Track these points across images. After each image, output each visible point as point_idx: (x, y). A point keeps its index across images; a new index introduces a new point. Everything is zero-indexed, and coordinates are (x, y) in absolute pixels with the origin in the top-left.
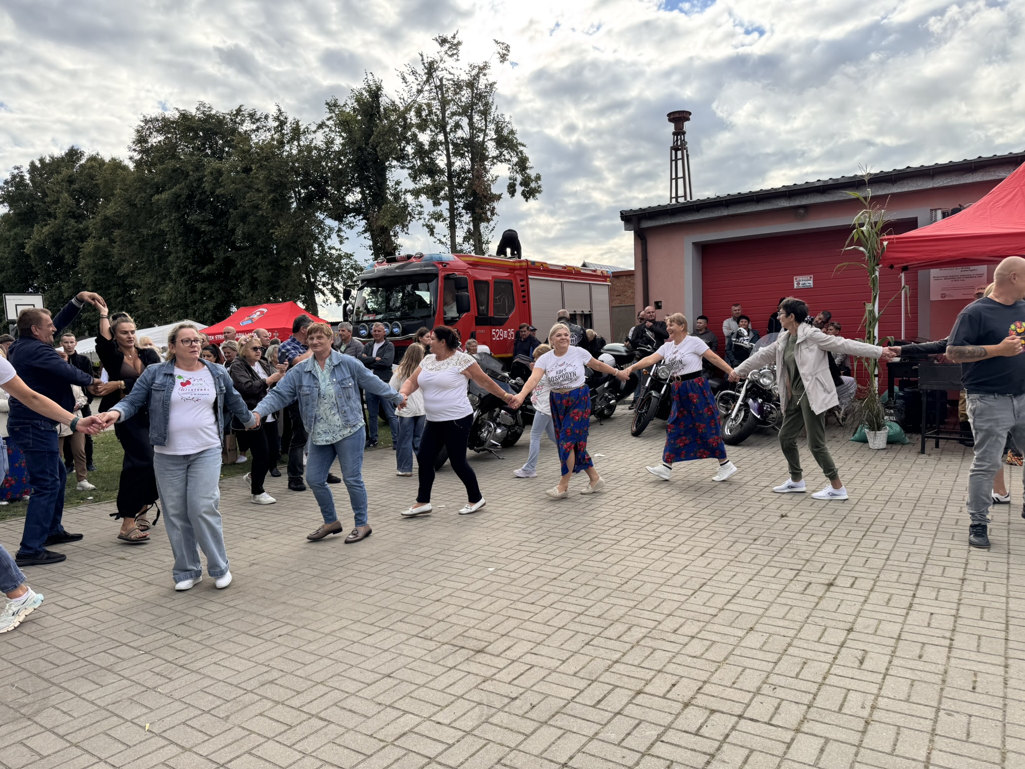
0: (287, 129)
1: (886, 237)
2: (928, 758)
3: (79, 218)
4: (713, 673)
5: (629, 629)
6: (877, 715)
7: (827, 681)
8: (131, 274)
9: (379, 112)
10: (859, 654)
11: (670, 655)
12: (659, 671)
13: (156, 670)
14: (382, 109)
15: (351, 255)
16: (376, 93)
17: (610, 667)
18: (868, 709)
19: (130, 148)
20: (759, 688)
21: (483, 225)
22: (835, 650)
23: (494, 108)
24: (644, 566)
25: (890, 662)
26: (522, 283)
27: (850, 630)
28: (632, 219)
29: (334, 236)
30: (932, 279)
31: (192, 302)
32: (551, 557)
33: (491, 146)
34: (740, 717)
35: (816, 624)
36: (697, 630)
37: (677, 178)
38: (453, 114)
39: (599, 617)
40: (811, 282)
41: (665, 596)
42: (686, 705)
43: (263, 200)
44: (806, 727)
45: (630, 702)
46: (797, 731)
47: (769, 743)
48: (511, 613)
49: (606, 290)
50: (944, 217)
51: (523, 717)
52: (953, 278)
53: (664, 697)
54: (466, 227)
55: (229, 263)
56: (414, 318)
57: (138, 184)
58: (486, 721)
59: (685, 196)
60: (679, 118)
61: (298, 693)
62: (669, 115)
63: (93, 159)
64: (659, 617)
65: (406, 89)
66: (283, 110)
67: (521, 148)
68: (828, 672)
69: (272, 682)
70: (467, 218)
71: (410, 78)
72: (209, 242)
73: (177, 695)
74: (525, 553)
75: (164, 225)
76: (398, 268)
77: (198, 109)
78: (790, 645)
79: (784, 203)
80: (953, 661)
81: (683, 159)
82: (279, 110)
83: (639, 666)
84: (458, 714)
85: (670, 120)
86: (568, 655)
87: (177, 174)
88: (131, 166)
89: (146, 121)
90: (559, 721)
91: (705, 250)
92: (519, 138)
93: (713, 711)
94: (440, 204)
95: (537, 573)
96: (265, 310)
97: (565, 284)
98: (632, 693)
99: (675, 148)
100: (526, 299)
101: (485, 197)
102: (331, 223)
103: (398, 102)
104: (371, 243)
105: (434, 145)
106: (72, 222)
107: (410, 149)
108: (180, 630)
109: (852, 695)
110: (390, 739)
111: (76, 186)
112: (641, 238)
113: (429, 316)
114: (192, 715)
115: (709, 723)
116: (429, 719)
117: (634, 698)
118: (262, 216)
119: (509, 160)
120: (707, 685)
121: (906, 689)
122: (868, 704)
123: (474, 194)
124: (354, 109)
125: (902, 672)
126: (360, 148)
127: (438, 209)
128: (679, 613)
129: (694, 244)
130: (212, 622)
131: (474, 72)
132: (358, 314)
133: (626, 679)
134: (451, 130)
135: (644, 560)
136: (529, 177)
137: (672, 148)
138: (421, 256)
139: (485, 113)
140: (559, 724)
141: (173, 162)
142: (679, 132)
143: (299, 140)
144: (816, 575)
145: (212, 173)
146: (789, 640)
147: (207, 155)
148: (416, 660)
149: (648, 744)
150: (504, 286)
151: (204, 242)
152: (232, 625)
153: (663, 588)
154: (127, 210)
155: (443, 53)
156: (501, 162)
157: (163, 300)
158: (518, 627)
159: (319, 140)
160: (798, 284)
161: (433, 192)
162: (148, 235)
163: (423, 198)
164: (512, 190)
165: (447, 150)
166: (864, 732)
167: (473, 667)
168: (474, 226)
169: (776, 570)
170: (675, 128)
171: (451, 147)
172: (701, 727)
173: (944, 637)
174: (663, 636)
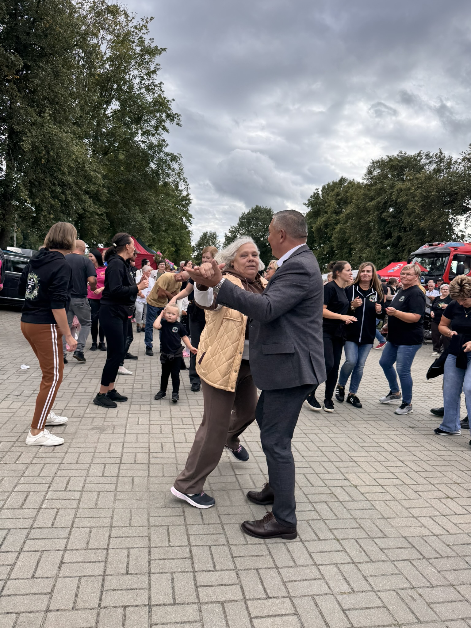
8: (353, 243)
19: (363, 177)
63: (350, 183)
72: (391, 227)
75: (371, 218)
77: (398, 155)
82: (441, 152)
87: (381, 191)
89: (373, 163)
96: (402, 265)
106: (334, 215)
145: (397, 190)
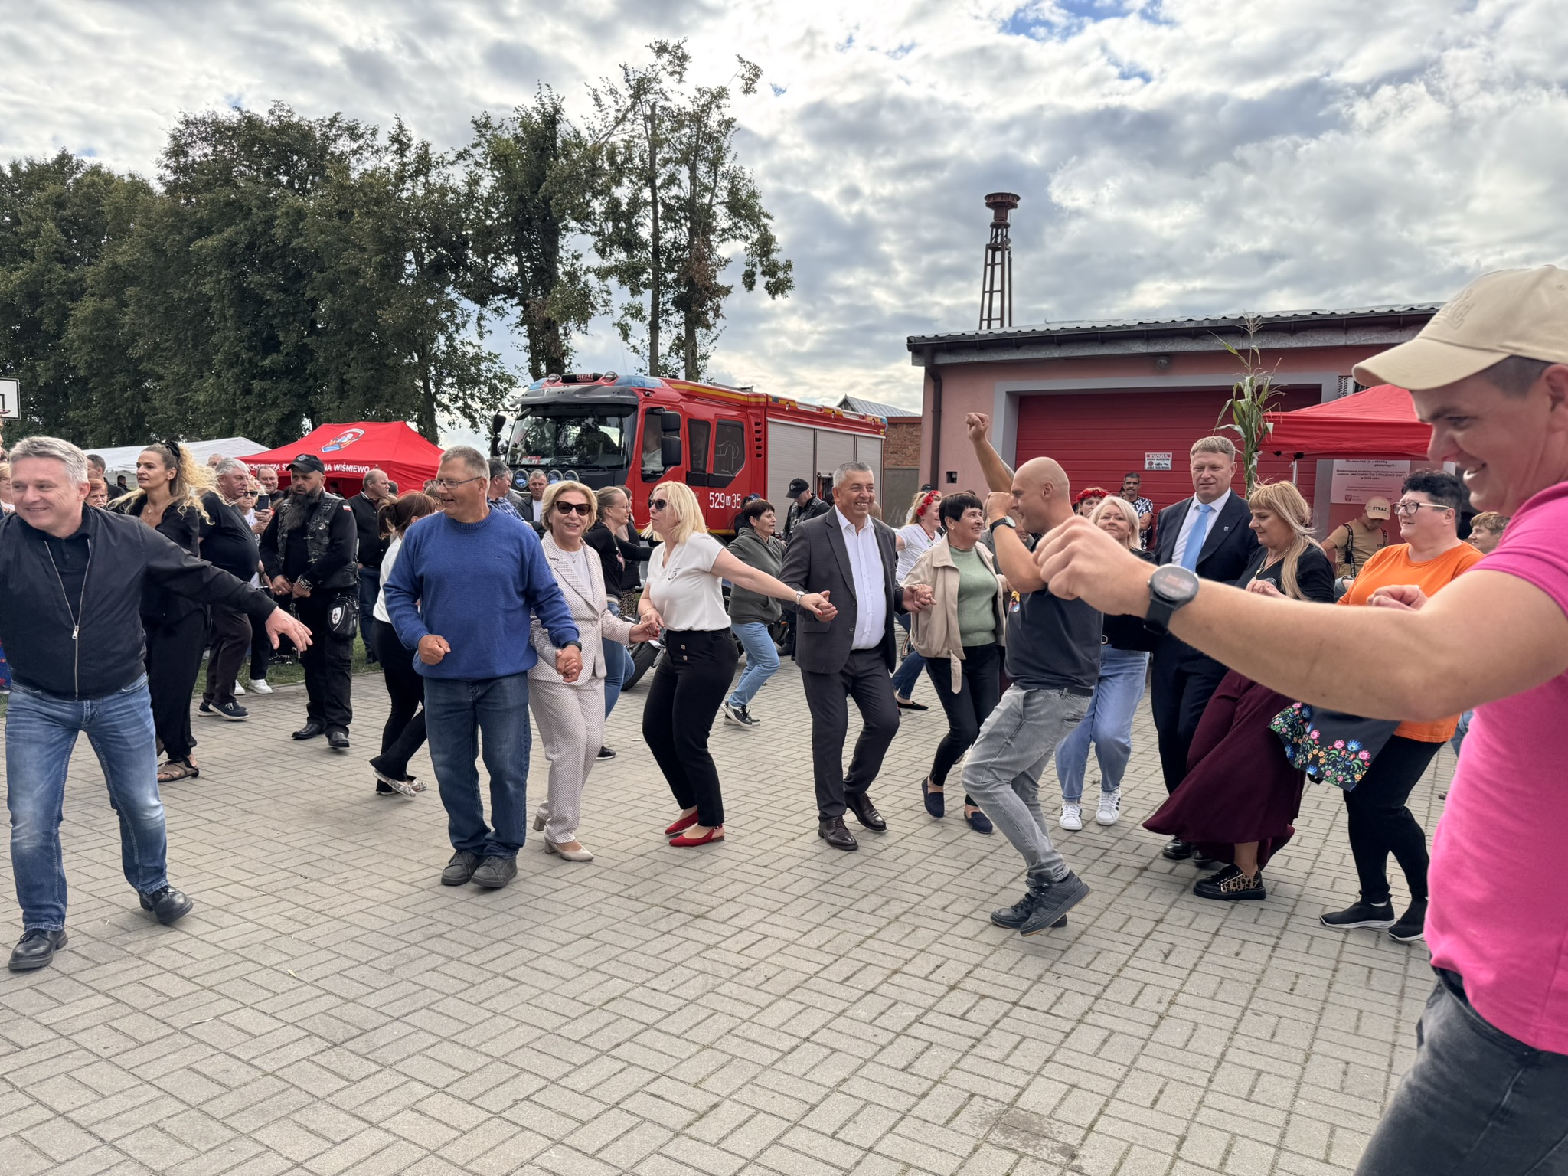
0: (411, 156)
1: (1271, 414)
2: (1223, 1055)
3: (68, 262)
4: (986, 957)
5: (887, 902)
6: (1174, 1010)
7: (1122, 974)
8: (149, 356)
9: (554, 146)
10: (1166, 948)
11: (936, 934)
12: (922, 951)
13: (288, 914)
14: (559, 143)
15: (496, 356)
16: (551, 120)
17: (861, 943)
18: (1165, 1005)
19: (159, 162)
20: (1040, 977)
21: (700, 332)
22: (1137, 941)
23: (729, 156)
24: (910, 831)
25: (1201, 958)
26: (758, 428)
27: (1160, 921)
28: (922, 349)
29: (472, 325)
30: (1335, 473)
31: (242, 409)
32: (788, 813)
33: (721, 211)
34: (1015, 1004)
35: (1119, 912)
36: (971, 908)
37: (991, 292)
38: (666, 162)
39: (849, 887)
40: (1169, 462)
41: (934, 868)
42: (952, 988)
43: (368, 263)
44: (1089, 1018)
45: (885, 981)
46: (1080, 1021)
47: (1045, 1032)
48: (737, 875)
49: (878, 445)
50: (1358, 388)
51: (756, 989)
52: (1364, 474)
53: (926, 978)
54: (675, 331)
55: (304, 352)
56: (598, 468)
57: (170, 220)
58: (712, 991)
59: (1002, 319)
60: (1001, 203)
61: (476, 950)
62: (988, 197)
63: (96, 171)
64: (925, 892)
65: (600, 115)
66: (406, 127)
67: (765, 220)
68: (1125, 965)
69: (439, 936)
70: (678, 318)
71: (607, 100)
72: (274, 316)
73: (321, 943)
74: (754, 807)
75: (208, 287)
76: (579, 392)
77: (272, 113)
78: (1083, 933)
79: (1140, 348)
80: (1274, 961)
81: (1002, 264)
82: (400, 126)
83: (897, 944)
84: (678, 982)
85: (989, 205)
86: (810, 926)
87: (235, 210)
88: (159, 189)
89: (187, 123)
90: (798, 995)
91: (1024, 405)
92: (764, 203)
93: (983, 997)
94: (641, 293)
95: (771, 831)
96: (361, 432)
97: (819, 434)
98: (887, 972)
99: (993, 248)
100: (761, 451)
101: (707, 289)
102: (466, 304)
103: (585, 133)
104: (527, 342)
105: (635, 203)
106: (58, 267)
107: (598, 206)
108: (305, 870)
109: (1148, 990)
110: (597, 1004)
111: (66, 213)
112: (935, 378)
113: (621, 467)
114: (347, 965)
115: (977, 1008)
116: (642, 984)
117: (889, 977)
118: (364, 286)
119: (746, 238)
120: (978, 969)
121: (1214, 986)
122: (1166, 999)
123: (690, 283)
124: (517, 139)
125: (1211, 969)
126: (522, 199)
127: (638, 299)
128: (950, 888)
129: (1008, 393)
130: (345, 863)
131: (702, 101)
132: (513, 454)
133: (881, 957)
134: (662, 186)
135: (909, 825)
136: (775, 264)
137: (988, 247)
138: (614, 378)
139: (714, 164)
140: (799, 998)
141: (226, 190)
142: (1000, 224)
143: (426, 175)
144: (1128, 857)
145: (287, 214)
146: (1083, 927)
147: (279, 184)
148: (619, 921)
149: (904, 1024)
150: (729, 430)
151: (267, 315)
152: (373, 869)
153: (932, 859)
154: (150, 259)
155: (659, 67)
156: (734, 237)
157: (198, 401)
158: (747, 892)
159: (457, 177)
160: (1151, 463)
161: (629, 274)
162: (180, 299)
163: (613, 281)
164: (749, 281)
165: (655, 212)
166: (1156, 1027)
167: (692, 933)
168: (687, 331)
169: (1078, 847)
170: (996, 217)
171: (660, 209)
172: (968, 1011)
173: (1270, 936)
174: (929, 912)
